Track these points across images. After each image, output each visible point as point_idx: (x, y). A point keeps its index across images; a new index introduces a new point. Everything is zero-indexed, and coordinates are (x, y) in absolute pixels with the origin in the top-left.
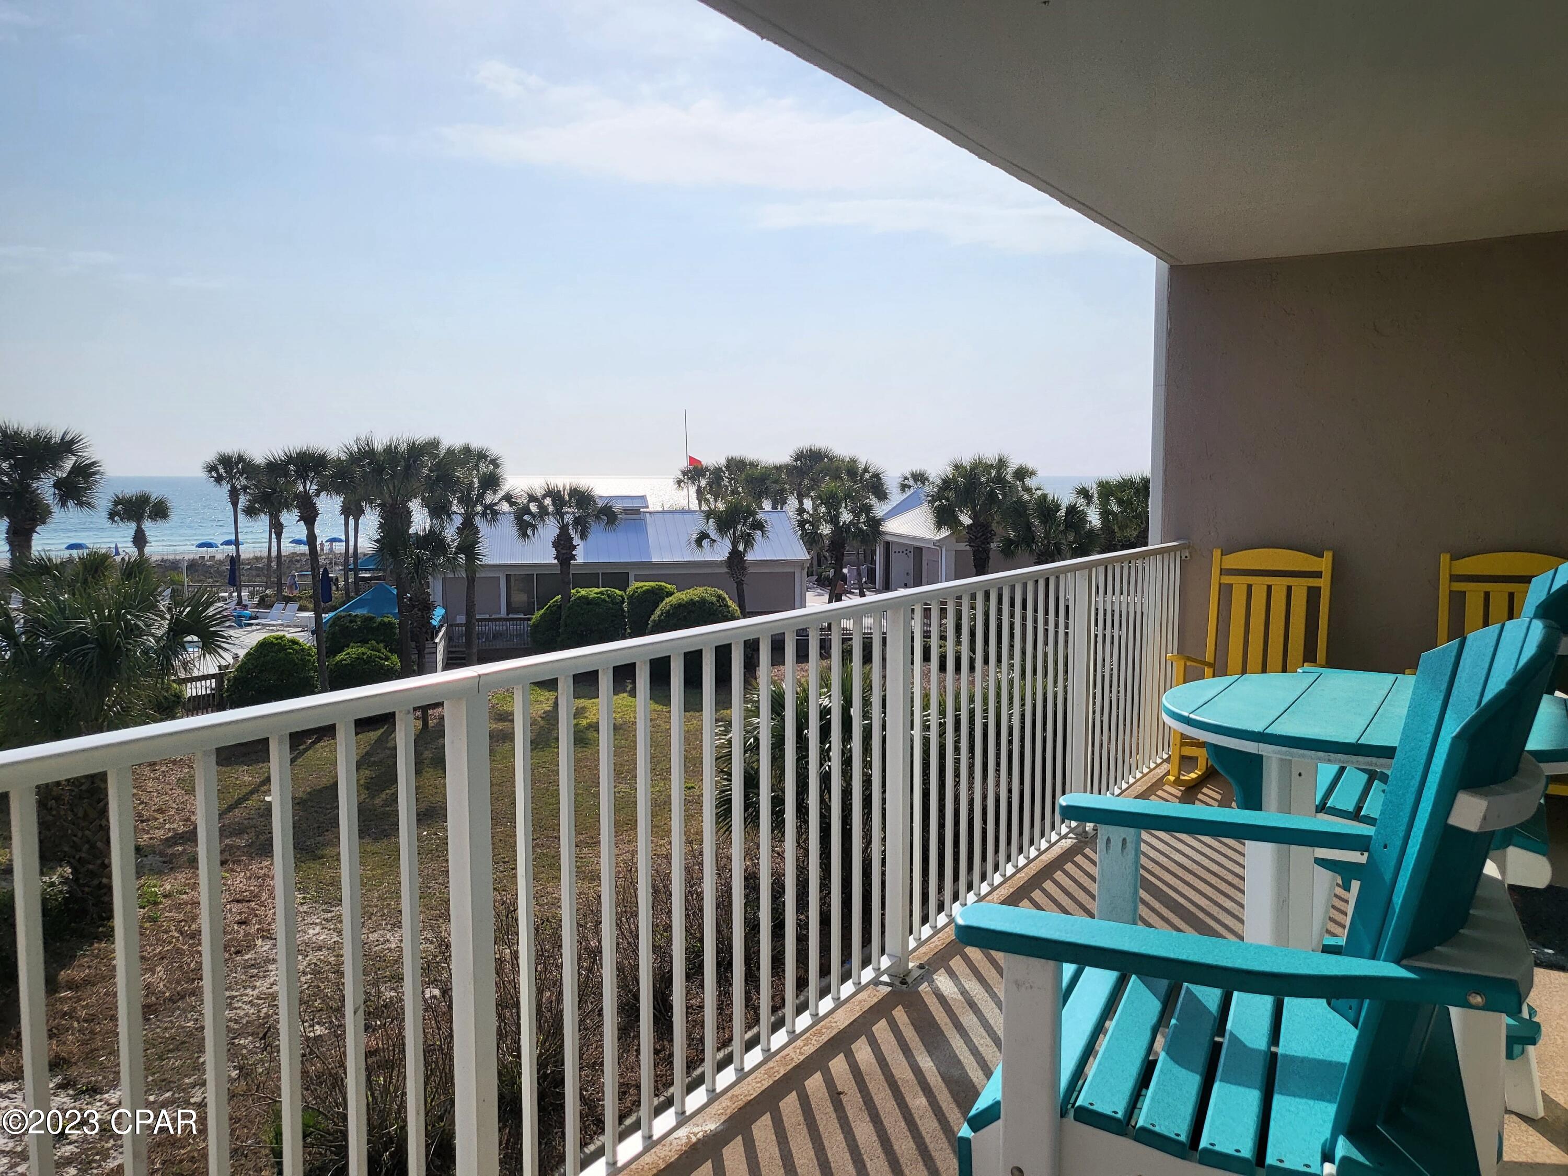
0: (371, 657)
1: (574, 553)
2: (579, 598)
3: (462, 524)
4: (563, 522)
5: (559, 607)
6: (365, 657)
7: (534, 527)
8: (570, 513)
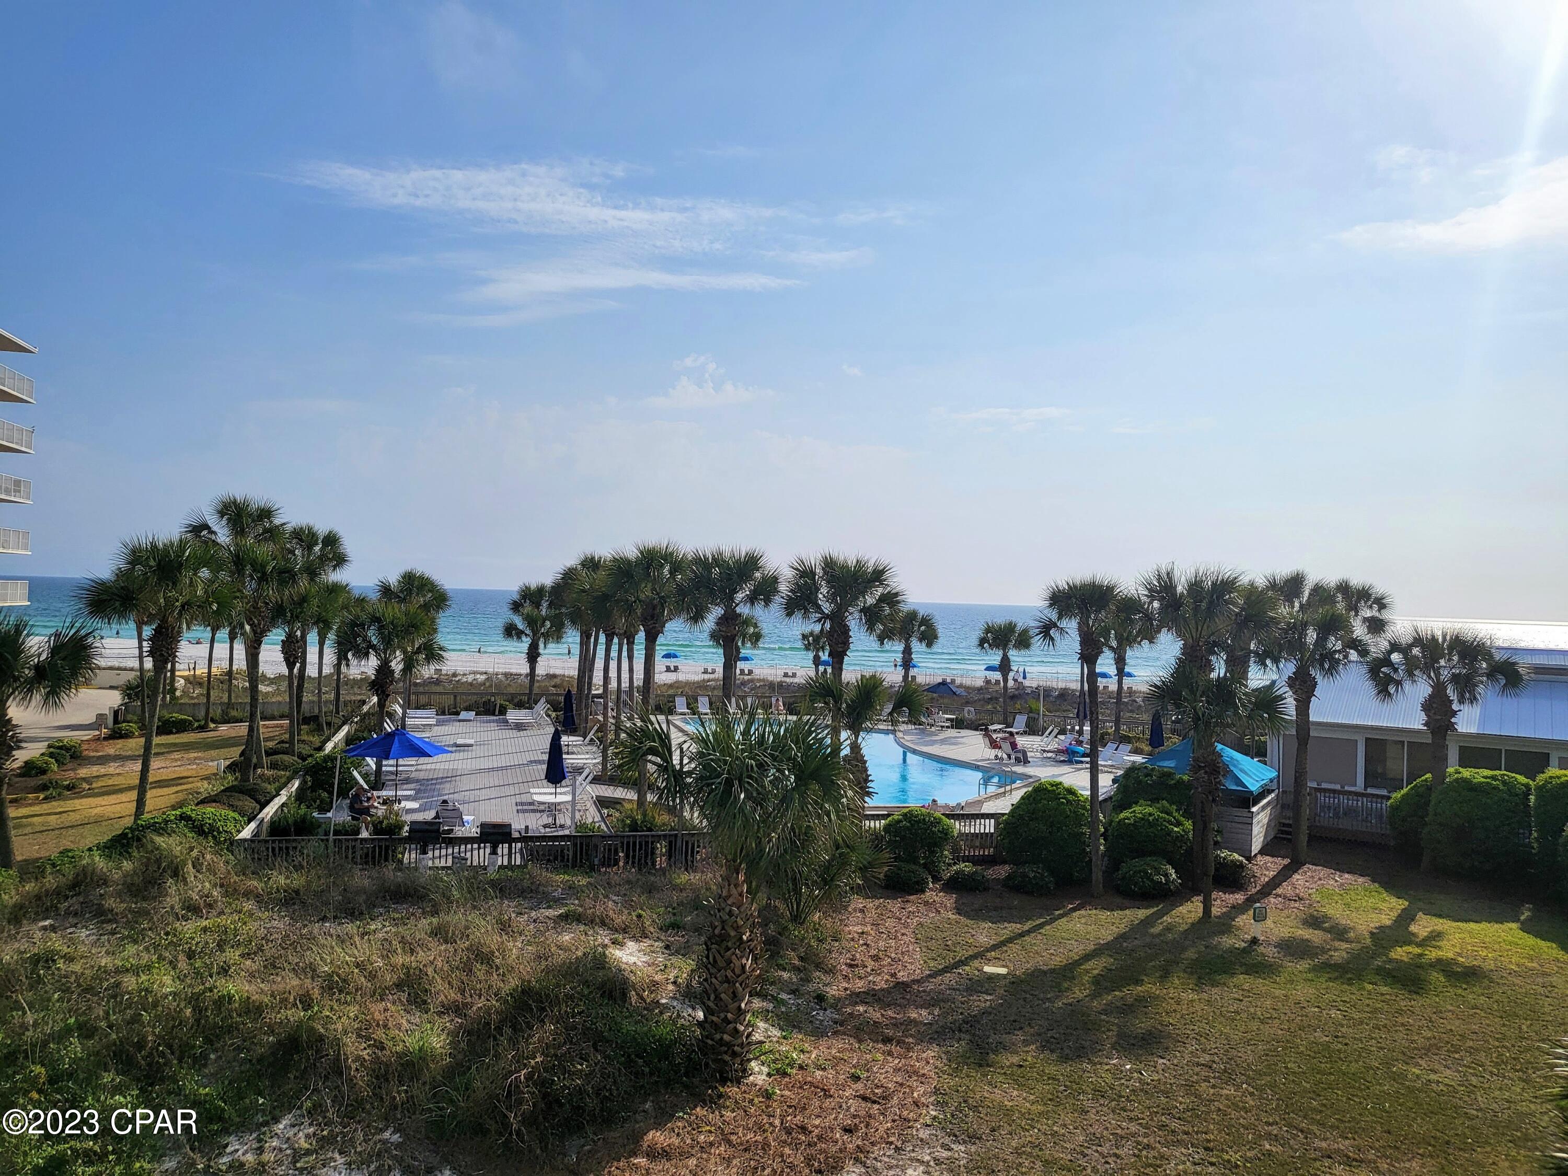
0: (1157, 820)
1: (1453, 720)
2: (1457, 780)
3: (1294, 673)
4: (1438, 679)
5: (1429, 789)
6: (1151, 818)
7: (1398, 683)
8: (1447, 667)
